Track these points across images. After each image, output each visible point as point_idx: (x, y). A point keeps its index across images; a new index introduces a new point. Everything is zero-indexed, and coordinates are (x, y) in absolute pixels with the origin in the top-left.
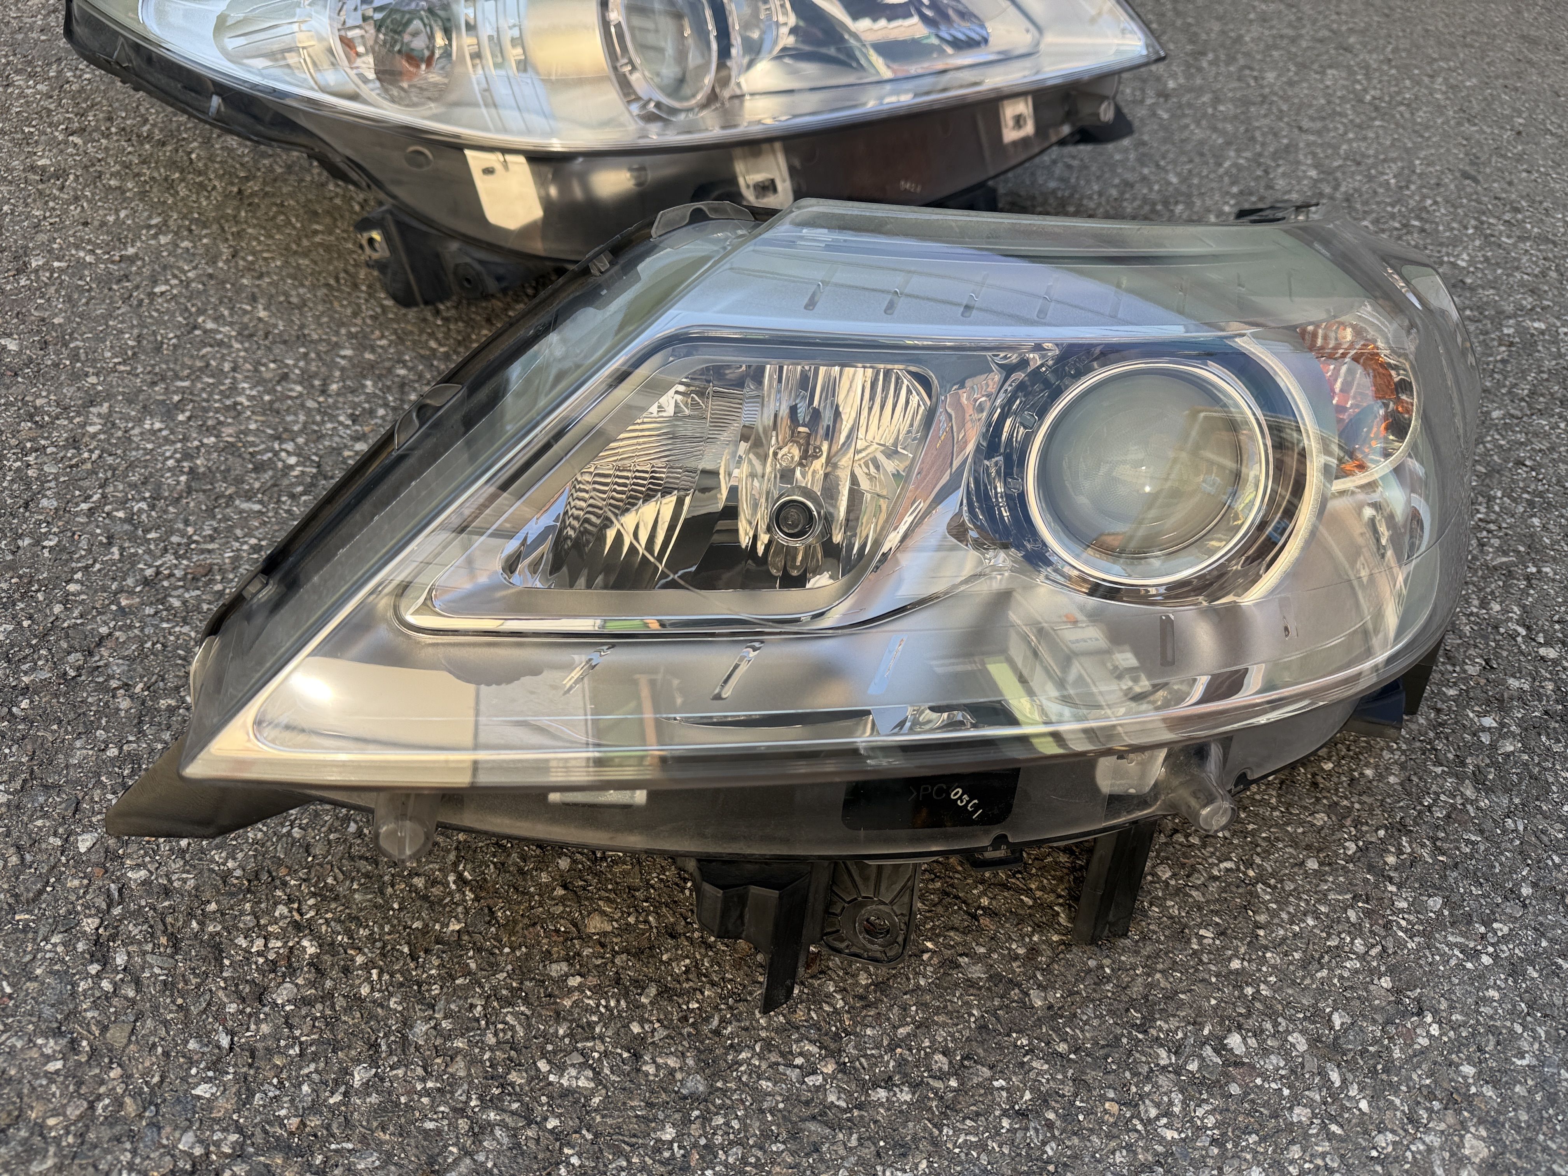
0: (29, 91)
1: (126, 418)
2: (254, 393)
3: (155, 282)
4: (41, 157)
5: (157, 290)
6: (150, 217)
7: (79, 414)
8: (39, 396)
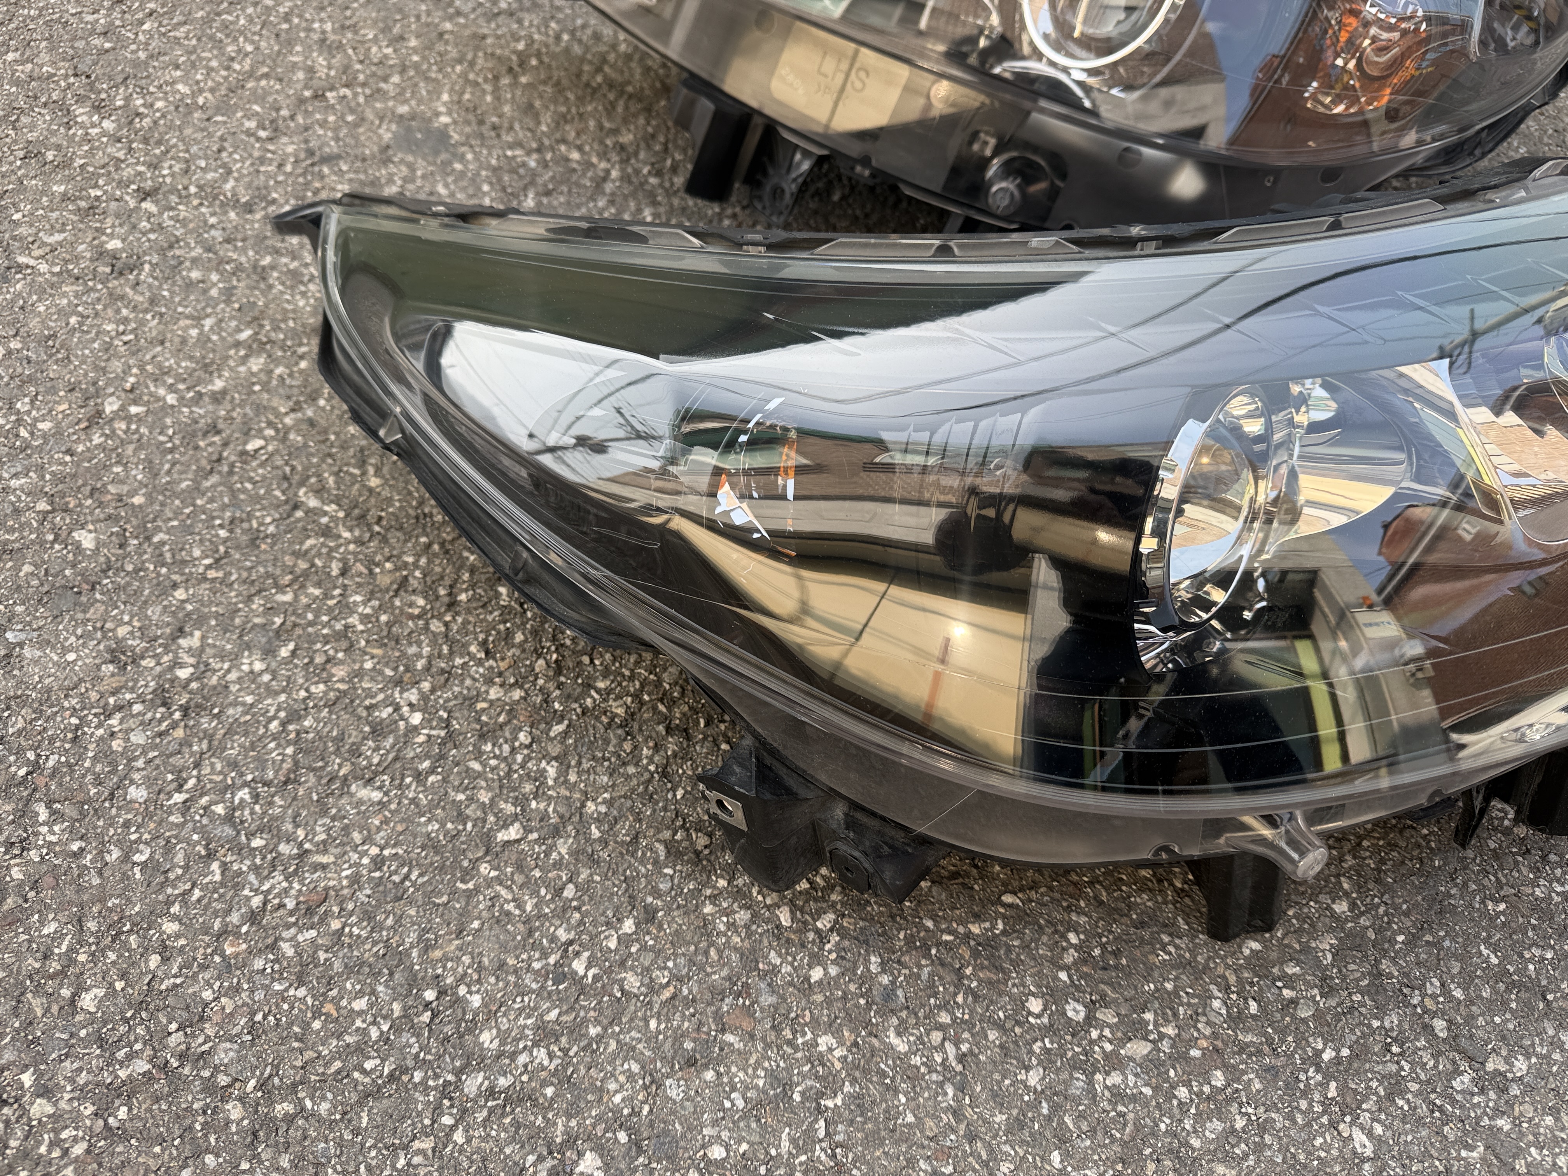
0: (94, 131)
1: (222, 656)
2: (368, 611)
3: (247, 434)
4: (112, 236)
5: (250, 447)
6: (239, 330)
7: (167, 649)
8: (121, 623)
